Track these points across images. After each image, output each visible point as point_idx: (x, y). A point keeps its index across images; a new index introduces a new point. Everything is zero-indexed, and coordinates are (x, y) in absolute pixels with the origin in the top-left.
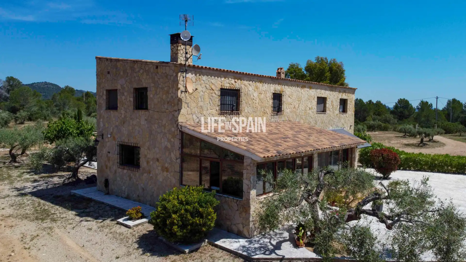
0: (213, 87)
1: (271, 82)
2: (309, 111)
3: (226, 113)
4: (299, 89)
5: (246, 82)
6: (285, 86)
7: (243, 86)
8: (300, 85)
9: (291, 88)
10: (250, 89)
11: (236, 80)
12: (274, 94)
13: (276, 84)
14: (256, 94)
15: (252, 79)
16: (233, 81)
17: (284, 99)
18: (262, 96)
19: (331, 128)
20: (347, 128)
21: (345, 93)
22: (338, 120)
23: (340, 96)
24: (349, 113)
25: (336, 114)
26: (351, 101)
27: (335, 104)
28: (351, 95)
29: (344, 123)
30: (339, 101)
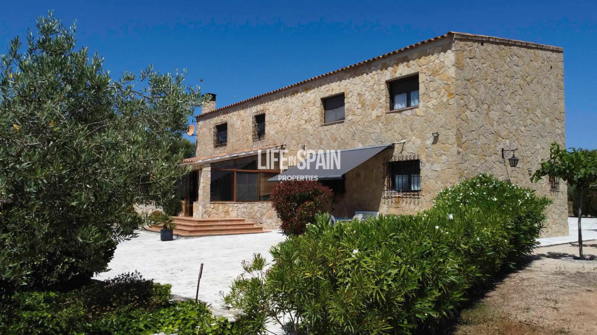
0: (211, 127)
1: (253, 104)
2: (305, 126)
3: (219, 146)
4: (288, 99)
5: (231, 114)
6: (268, 103)
7: (229, 119)
8: (289, 93)
9: (276, 101)
10: (235, 118)
11: (225, 115)
12: (256, 116)
13: (257, 105)
14: (239, 123)
15: (236, 109)
16: (223, 117)
17: (267, 118)
18: (244, 123)
19: (360, 146)
20: (419, 142)
21: (405, 63)
22: (381, 129)
23: (388, 74)
24: (430, 105)
25: (374, 118)
26: (435, 73)
27: (369, 97)
28: (432, 58)
29: (404, 131)
30: (383, 87)
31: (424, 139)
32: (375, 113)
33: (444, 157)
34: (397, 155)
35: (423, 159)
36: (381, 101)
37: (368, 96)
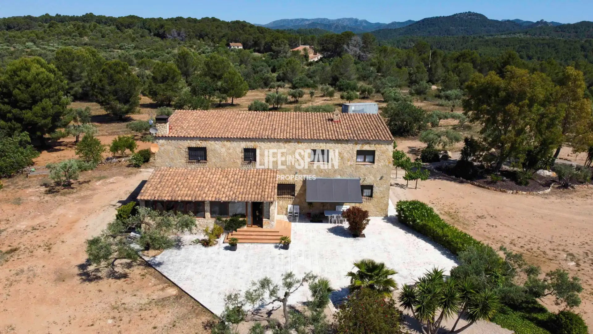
0: (181, 147)
1: (241, 141)
3: (194, 162)
4: (281, 144)
5: (211, 142)
6: (259, 143)
7: (209, 145)
8: (281, 141)
9: (268, 144)
10: (217, 146)
11: (201, 141)
12: (245, 149)
13: (247, 142)
14: (223, 150)
16: (199, 142)
18: (231, 151)
19: (339, 177)
20: (373, 179)
21: (368, 145)
22: (352, 171)
23: (359, 147)
24: (380, 164)
25: (349, 165)
26: (383, 152)
27: (346, 156)
28: (383, 146)
29: (367, 173)
30: (355, 152)
31: (375, 177)
32: (349, 163)
33: (385, 186)
34: (361, 183)
35: (375, 185)
36: (354, 158)
37: (345, 154)
